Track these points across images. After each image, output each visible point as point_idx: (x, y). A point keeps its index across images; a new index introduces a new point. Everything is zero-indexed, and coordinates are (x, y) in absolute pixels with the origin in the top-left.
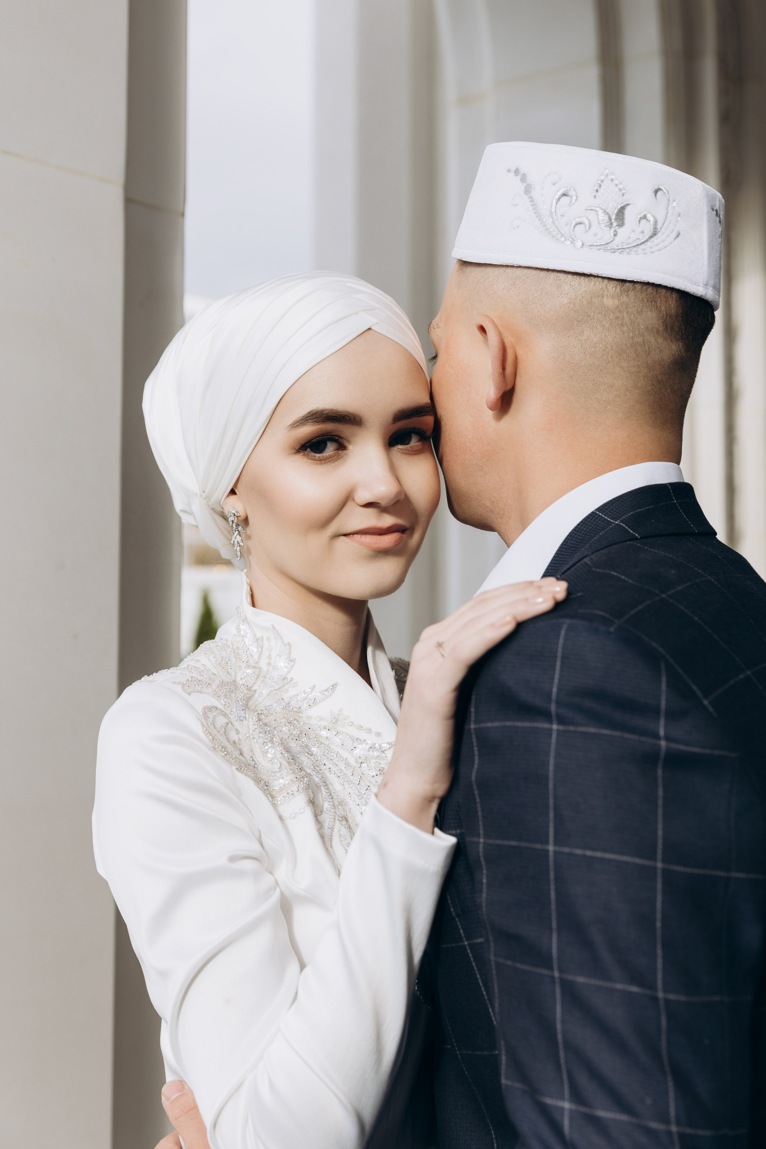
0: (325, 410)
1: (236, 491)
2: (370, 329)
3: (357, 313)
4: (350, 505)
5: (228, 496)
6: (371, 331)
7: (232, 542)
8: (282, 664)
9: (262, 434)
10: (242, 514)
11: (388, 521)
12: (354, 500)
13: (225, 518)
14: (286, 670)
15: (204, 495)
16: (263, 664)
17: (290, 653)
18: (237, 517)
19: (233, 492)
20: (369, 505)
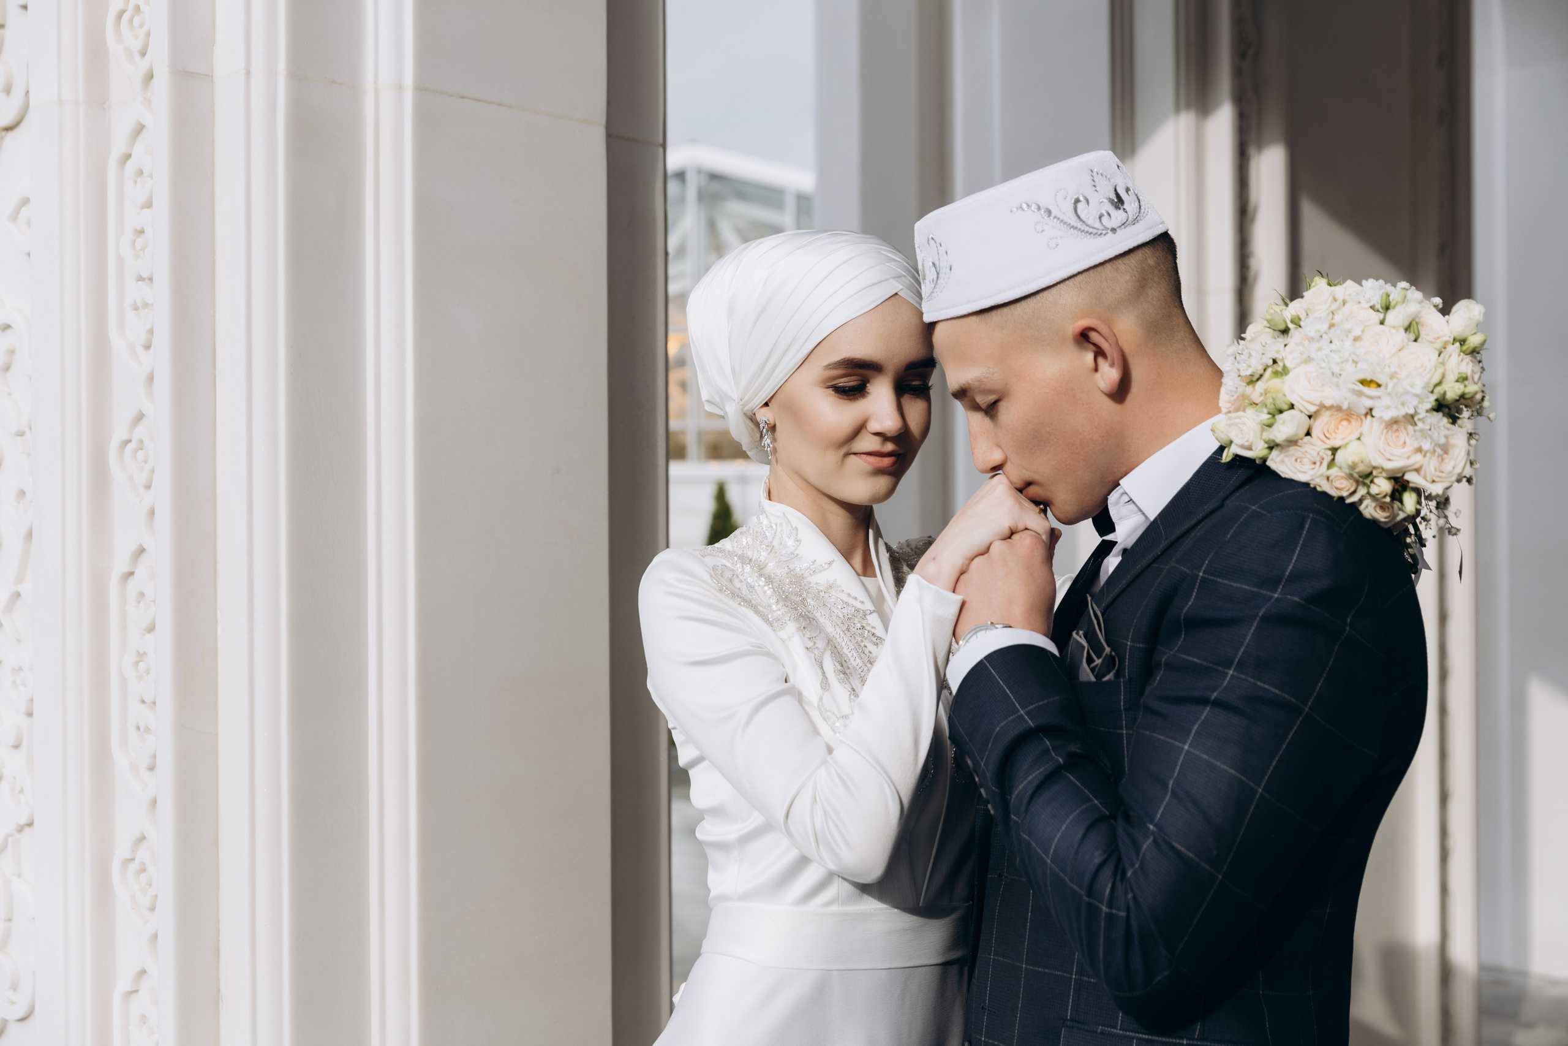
0: (855, 359)
1: (770, 404)
2: (896, 294)
3: (887, 280)
4: (863, 433)
5: (761, 407)
6: (897, 296)
7: (763, 445)
8: (790, 543)
9: (800, 366)
10: (772, 422)
11: (889, 447)
12: (866, 428)
13: (757, 424)
14: (793, 548)
15: (741, 403)
16: (776, 544)
17: (797, 535)
18: (768, 424)
19: (766, 404)
20: (877, 434)
